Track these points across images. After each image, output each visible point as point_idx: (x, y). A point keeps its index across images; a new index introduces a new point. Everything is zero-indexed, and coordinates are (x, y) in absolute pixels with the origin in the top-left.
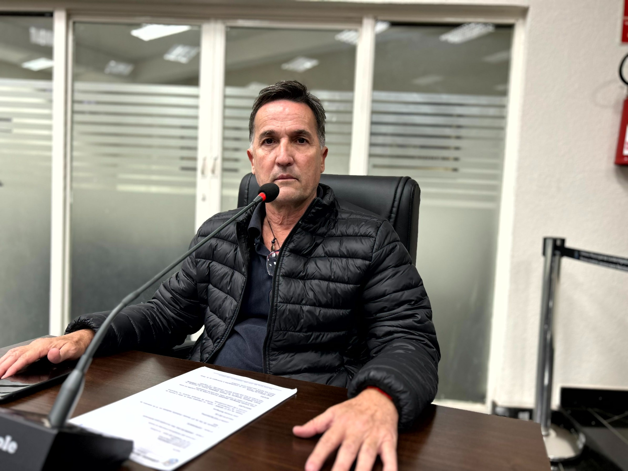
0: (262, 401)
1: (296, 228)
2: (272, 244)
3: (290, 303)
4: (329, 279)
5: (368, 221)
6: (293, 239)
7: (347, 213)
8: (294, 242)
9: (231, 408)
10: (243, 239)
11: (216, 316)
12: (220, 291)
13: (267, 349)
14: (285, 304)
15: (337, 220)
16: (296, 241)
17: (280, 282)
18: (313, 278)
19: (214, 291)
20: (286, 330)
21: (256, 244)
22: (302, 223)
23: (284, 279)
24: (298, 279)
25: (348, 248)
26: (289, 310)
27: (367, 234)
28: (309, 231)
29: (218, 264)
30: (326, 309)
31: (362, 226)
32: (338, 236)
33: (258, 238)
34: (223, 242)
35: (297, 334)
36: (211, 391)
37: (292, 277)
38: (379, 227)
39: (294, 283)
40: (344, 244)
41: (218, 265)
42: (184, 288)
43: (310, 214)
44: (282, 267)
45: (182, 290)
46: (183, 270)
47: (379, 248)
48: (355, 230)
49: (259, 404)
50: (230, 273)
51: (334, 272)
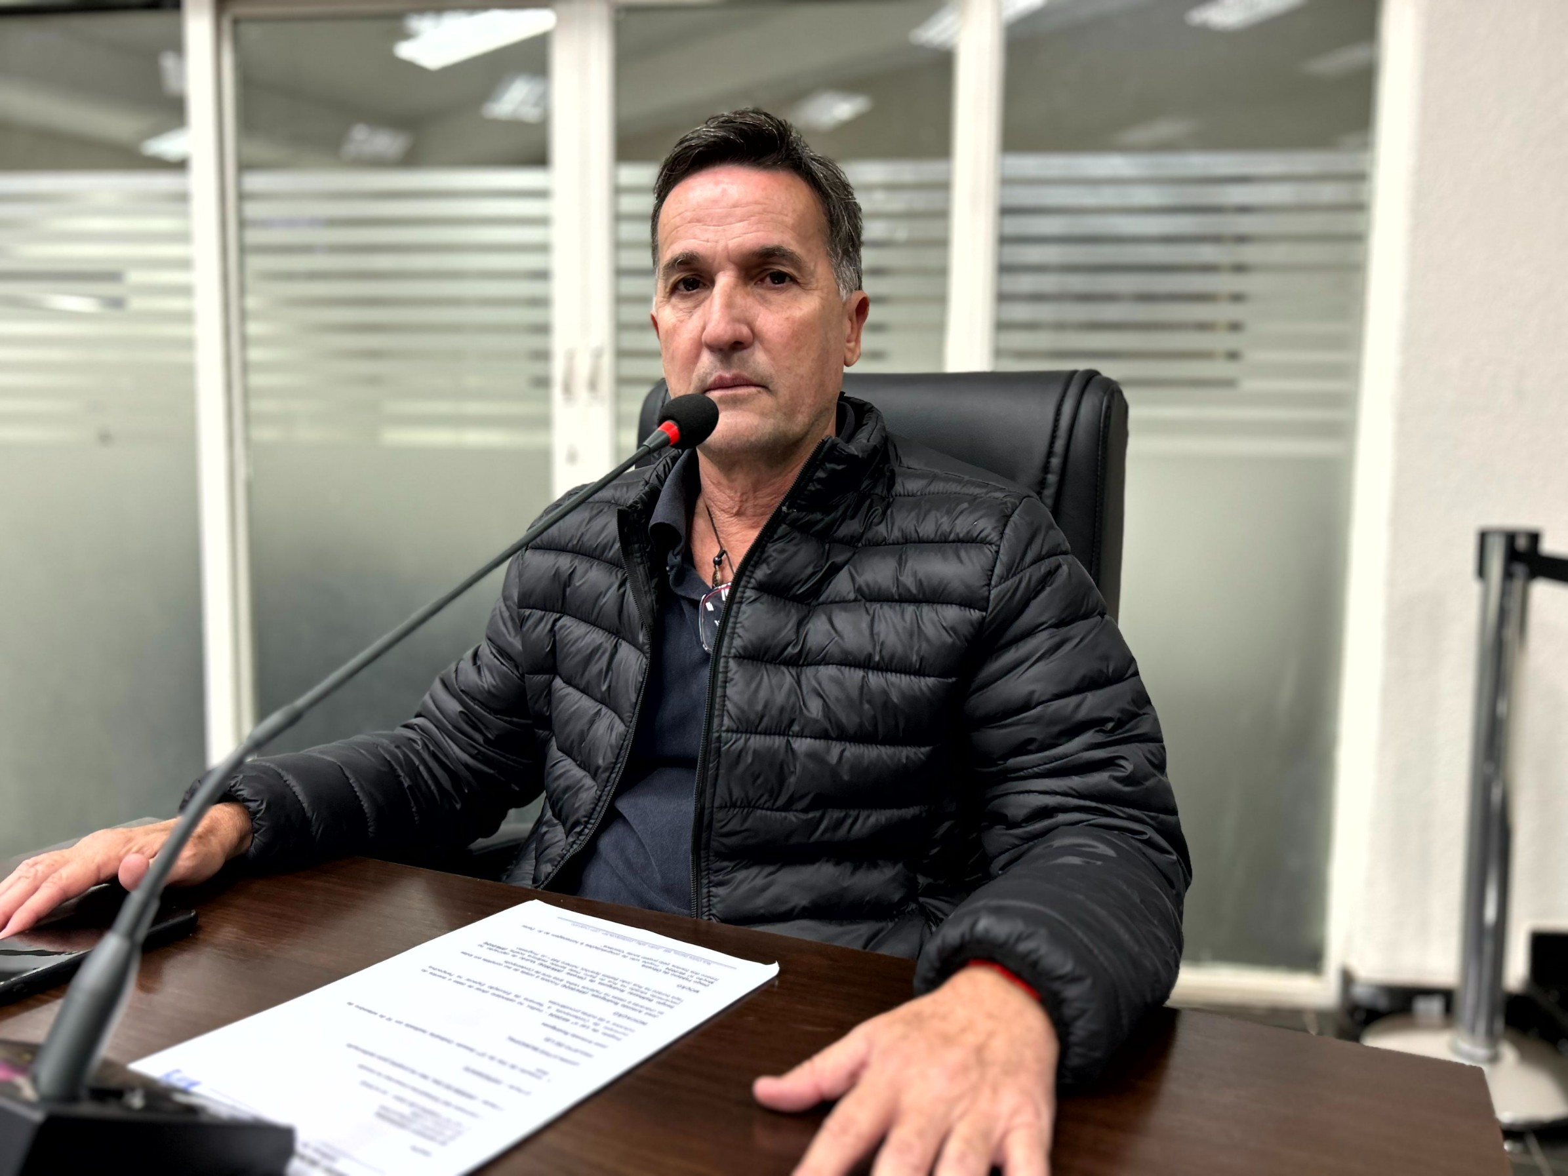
0: (679, 999)
1: (775, 525)
2: (715, 567)
3: (756, 733)
4: (865, 664)
5: (977, 501)
6: (765, 555)
7: (922, 476)
8: (768, 564)
9: (592, 1020)
10: (638, 555)
11: (574, 763)
12: (582, 694)
13: (703, 853)
14: (744, 736)
15: (893, 500)
16: (775, 559)
17: (730, 675)
18: (823, 661)
19: (568, 694)
20: (749, 806)
21: (672, 568)
22: (791, 511)
23: (740, 665)
24: (780, 664)
25: (920, 575)
26: (755, 752)
27: (975, 535)
28: (811, 532)
29: (576, 624)
30: (861, 745)
31: (962, 512)
32: (893, 544)
33: (675, 552)
34: (588, 565)
35: (781, 815)
36: (543, 970)
37: (765, 659)
38: (1010, 516)
39: (769, 676)
40: (909, 564)
41: (577, 626)
42: (494, 686)
43: (810, 484)
44: (737, 633)
45: (489, 692)
46: (490, 639)
47: (1009, 571)
48: (942, 523)
49: (671, 1007)
50: (609, 646)
51: (880, 642)
